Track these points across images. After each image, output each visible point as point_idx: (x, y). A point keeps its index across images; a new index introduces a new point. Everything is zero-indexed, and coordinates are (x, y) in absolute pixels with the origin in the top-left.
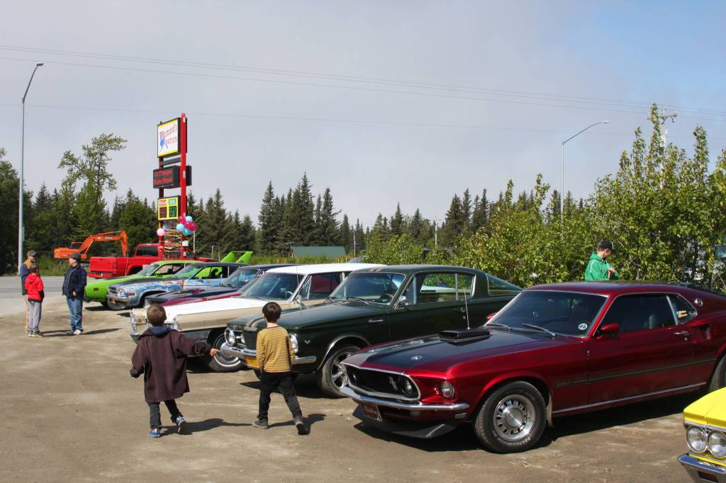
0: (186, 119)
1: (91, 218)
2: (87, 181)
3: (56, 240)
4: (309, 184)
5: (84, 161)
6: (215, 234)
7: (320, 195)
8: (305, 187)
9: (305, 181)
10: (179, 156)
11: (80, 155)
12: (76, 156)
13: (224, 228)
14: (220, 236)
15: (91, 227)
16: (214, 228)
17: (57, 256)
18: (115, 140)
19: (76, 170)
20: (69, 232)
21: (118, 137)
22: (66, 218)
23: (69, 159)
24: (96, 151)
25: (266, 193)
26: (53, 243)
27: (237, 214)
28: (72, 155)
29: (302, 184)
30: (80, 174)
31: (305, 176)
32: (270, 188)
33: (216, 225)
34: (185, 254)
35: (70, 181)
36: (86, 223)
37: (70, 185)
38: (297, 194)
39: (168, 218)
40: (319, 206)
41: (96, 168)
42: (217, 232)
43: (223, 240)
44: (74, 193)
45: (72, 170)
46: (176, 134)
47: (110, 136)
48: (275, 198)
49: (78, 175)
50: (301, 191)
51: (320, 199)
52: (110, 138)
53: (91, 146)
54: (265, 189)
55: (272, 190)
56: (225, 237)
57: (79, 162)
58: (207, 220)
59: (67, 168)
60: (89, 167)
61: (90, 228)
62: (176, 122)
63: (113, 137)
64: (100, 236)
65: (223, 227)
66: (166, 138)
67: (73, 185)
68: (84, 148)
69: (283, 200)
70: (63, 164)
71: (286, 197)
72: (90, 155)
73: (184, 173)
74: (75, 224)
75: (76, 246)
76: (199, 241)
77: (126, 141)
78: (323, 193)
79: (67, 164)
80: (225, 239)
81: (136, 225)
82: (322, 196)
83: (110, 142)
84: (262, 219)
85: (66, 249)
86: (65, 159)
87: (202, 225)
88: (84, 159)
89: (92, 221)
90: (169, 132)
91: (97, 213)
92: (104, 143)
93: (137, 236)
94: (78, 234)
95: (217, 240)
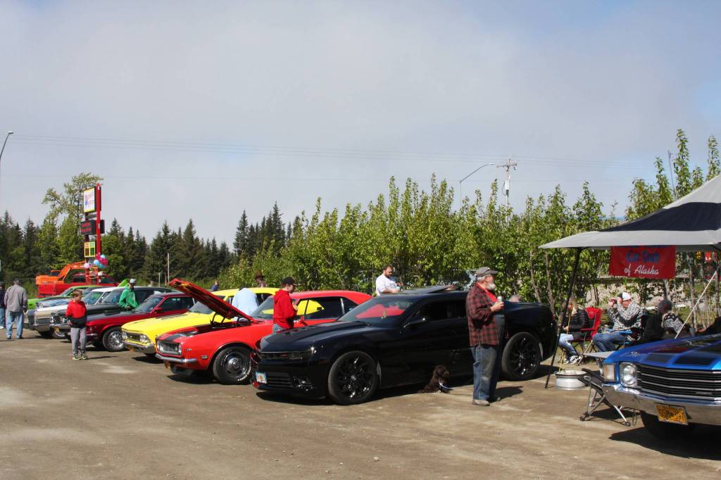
0: (100, 188)
1: (71, 248)
2: (67, 215)
3: (40, 268)
4: (280, 213)
5: (65, 198)
6: (188, 260)
7: (290, 223)
8: (276, 215)
9: (276, 209)
10: (95, 213)
11: (62, 192)
12: (58, 193)
13: (197, 255)
14: (193, 262)
15: (71, 256)
16: (188, 255)
17: (38, 282)
18: (93, 178)
19: (58, 206)
20: (51, 261)
21: (96, 176)
22: (48, 249)
23: (52, 196)
24: (76, 188)
25: (240, 222)
26: (37, 271)
27: (214, 242)
28: (55, 192)
29: (273, 212)
30: (62, 209)
31: (276, 205)
32: (244, 217)
33: (189, 252)
34: (100, 281)
35: (53, 215)
36: (67, 253)
37: (53, 219)
38: (269, 221)
39: (90, 256)
40: (289, 233)
41: (76, 204)
42: (189, 258)
43: (195, 266)
44: (56, 226)
45: (54, 205)
46: (93, 198)
47: (88, 175)
48: (249, 226)
49: (61, 210)
50: (272, 219)
51: (290, 226)
52: (88, 177)
53: (71, 183)
54: (239, 218)
55: (246, 219)
56: (198, 263)
57: (61, 198)
58: (181, 248)
59: (50, 203)
60: (69, 203)
61: (70, 258)
62: (93, 190)
63: (91, 176)
64: (76, 264)
65: (195, 254)
66: (89, 200)
67: (55, 219)
68: (65, 186)
69: (257, 227)
70: (46, 200)
71: (260, 225)
72: (70, 192)
73: (99, 225)
74: (57, 254)
75: (55, 274)
76: (174, 267)
77: (102, 179)
78: (293, 221)
79: (50, 200)
80: (198, 265)
81: (110, 255)
82: (292, 223)
83: (89, 180)
84: (237, 245)
85: (47, 277)
86: (48, 196)
87: (176, 252)
88: (66, 195)
89: (72, 252)
90: (90, 196)
91: (76, 243)
92: (83, 181)
93: (111, 264)
94: (59, 262)
95: (190, 267)
